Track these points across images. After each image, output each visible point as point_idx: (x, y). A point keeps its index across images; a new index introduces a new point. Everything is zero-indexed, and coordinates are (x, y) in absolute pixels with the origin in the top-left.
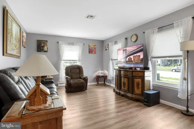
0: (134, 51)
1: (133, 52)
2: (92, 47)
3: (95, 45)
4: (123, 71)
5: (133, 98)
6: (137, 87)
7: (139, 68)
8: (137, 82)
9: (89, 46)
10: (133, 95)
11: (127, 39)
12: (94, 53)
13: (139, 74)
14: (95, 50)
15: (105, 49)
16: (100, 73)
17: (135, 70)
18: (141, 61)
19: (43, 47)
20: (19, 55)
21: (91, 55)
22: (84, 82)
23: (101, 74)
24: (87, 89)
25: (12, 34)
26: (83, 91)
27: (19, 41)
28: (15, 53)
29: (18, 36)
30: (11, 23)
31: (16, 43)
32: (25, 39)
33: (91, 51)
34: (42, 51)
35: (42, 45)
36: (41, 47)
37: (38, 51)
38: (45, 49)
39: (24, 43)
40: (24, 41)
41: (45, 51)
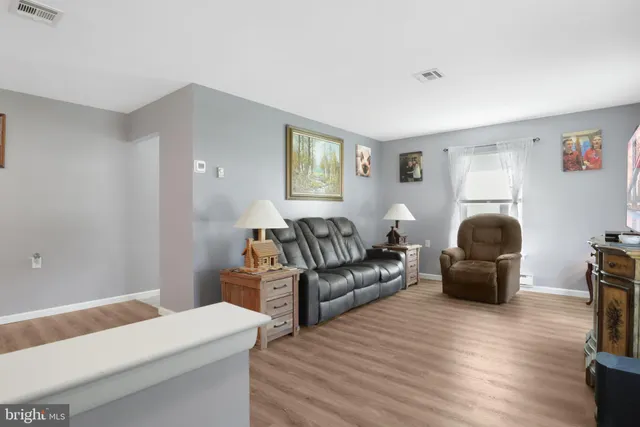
2: (578, 144)
3: (599, 133)
9: (564, 143)
12: (588, 168)
19: (412, 169)
20: (340, 195)
21: (574, 177)
22: (493, 274)
25: (310, 163)
26: (492, 303)
27: (337, 168)
28: (322, 192)
29: (335, 159)
30: (306, 145)
31: (326, 175)
32: (366, 158)
33: (572, 162)
34: (409, 179)
35: (410, 164)
36: (407, 170)
37: (402, 180)
38: (417, 173)
39: (361, 169)
40: (360, 164)
41: (416, 180)
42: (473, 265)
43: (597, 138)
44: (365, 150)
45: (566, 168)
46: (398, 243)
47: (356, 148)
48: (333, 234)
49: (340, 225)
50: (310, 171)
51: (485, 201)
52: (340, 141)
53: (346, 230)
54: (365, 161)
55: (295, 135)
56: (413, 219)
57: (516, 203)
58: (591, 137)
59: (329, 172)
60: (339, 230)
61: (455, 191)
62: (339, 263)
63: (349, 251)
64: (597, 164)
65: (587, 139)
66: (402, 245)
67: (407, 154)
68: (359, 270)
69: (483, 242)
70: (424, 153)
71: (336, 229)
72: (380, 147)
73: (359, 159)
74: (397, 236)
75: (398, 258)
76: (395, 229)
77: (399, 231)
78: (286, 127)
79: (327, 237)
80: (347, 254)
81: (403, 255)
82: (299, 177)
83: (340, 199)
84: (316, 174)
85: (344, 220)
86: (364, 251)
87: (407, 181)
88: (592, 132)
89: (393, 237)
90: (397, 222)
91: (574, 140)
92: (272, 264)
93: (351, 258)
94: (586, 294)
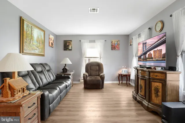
0: (154, 44)
1: (153, 46)
2: (115, 43)
3: (119, 41)
4: (140, 71)
5: (150, 108)
6: (155, 94)
7: (161, 68)
8: (156, 87)
9: (112, 42)
10: (149, 104)
11: (152, 29)
12: (117, 50)
13: (159, 76)
14: (119, 46)
15: (130, 44)
16: (123, 72)
17: (154, 70)
18: (162, 58)
19: (68, 46)
20: (43, 54)
21: (114, 51)
22: (100, 80)
23: (125, 72)
24: (104, 87)
25: (32, 38)
26: (100, 89)
27: (42, 42)
28: (37, 52)
29: (42, 39)
30: (30, 29)
31: (38, 44)
32: (52, 40)
33: (113, 48)
34: (67, 50)
35: (68, 44)
36: (66, 46)
37: (64, 50)
38: (70, 48)
39: (51, 44)
40: (51, 42)
41: (70, 50)
42: (93, 78)
43: (118, 42)
44: (52, 37)
45: (112, 49)
46: (67, 72)
47: (49, 36)
48: (44, 70)
49: (45, 66)
50: (32, 42)
51: (92, 58)
52: (44, 31)
53: (47, 68)
54: (52, 41)
55: (25, 23)
56: (71, 63)
57: (100, 58)
58: (117, 41)
59: (39, 43)
60: (45, 68)
61: (83, 54)
62: (48, 83)
63: (50, 77)
64: (119, 49)
65: (116, 42)
66: (68, 73)
67: (66, 41)
68: (60, 85)
69: (93, 70)
70: (72, 41)
71: (44, 68)
72: (57, 37)
73: (50, 40)
74: (66, 69)
75: (69, 78)
76: (65, 67)
77: (67, 68)
78: (21, 18)
79: (41, 72)
80: (49, 78)
81: (70, 76)
82: (27, 44)
83: (43, 55)
84: (35, 44)
85: (46, 64)
86: (55, 76)
87: (66, 50)
88: (118, 40)
89: (65, 70)
90: (66, 64)
91: (114, 42)
92: (23, 92)
93: (51, 80)
94: (118, 82)
